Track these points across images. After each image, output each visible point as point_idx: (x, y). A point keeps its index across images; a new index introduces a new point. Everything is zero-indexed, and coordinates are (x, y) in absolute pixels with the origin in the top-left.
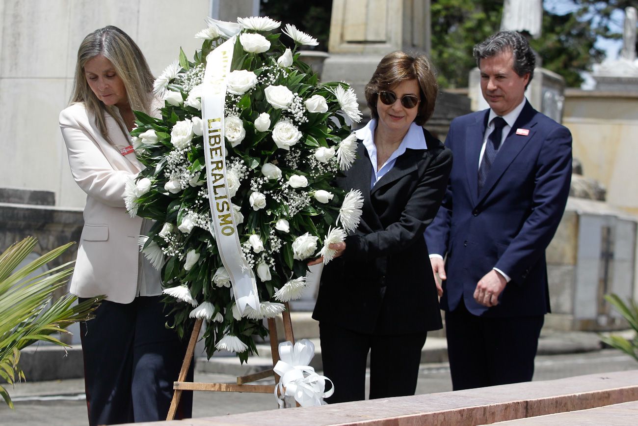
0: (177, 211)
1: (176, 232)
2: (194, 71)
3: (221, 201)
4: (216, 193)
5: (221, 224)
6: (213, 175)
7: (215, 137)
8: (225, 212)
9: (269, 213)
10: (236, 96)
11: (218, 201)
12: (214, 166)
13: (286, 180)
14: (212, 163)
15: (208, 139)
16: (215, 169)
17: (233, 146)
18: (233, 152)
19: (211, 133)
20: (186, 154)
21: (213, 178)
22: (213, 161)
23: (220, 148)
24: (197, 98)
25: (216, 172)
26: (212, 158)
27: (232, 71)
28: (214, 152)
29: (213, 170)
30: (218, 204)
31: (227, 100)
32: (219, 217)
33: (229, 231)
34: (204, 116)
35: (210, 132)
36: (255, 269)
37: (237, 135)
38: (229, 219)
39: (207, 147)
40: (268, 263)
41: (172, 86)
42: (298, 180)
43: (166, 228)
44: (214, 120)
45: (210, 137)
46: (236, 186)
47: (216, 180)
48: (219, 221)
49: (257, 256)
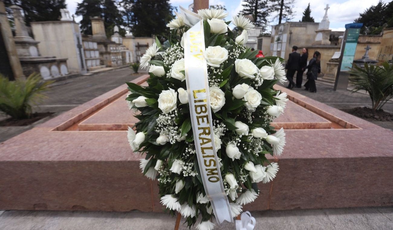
2: (172, 49)
3: (208, 159)
4: (203, 153)
5: (208, 175)
6: (200, 138)
7: (201, 106)
8: (212, 167)
10: (216, 69)
11: (206, 159)
12: (202, 131)
14: (199, 129)
15: (194, 108)
16: (203, 134)
17: (215, 111)
19: (196, 103)
21: (201, 141)
22: (200, 126)
23: (207, 117)
24: (180, 72)
25: (203, 136)
26: (199, 124)
27: (206, 47)
28: (200, 120)
29: (200, 134)
30: (205, 161)
31: (209, 73)
32: (207, 170)
33: (215, 180)
34: (189, 87)
35: (195, 101)
37: (218, 103)
39: (194, 115)
41: (154, 61)
44: (199, 91)
45: (196, 107)
47: (204, 143)
48: (207, 172)
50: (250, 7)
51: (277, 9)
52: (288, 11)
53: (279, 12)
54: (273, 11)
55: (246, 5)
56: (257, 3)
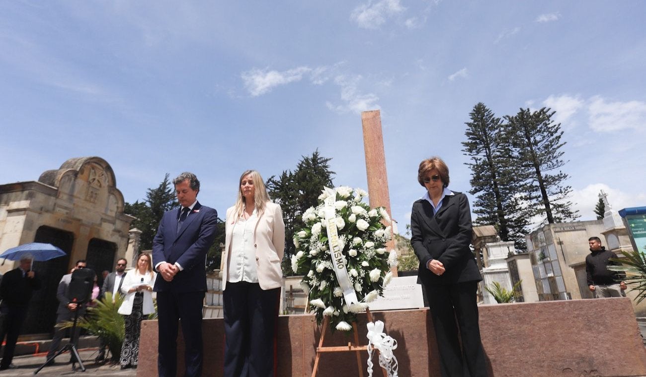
0: (316, 263)
1: (315, 273)
3: (336, 253)
4: (334, 250)
5: (337, 264)
6: (332, 242)
8: (339, 258)
9: (358, 259)
10: (339, 210)
13: (364, 245)
14: (331, 237)
15: (328, 228)
16: (333, 239)
17: (340, 229)
18: (340, 233)
20: (318, 236)
21: (332, 244)
23: (334, 231)
26: (331, 235)
27: (336, 201)
28: (332, 232)
30: (335, 255)
31: (336, 211)
32: (336, 260)
33: (341, 266)
34: (326, 219)
35: (329, 225)
36: (354, 285)
37: (342, 224)
38: (341, 261)
39: (328, 231)
40: (360, 282)
42: (369, 244)
43: (311, 272)
44: (331, 220)
46: (343, 246)
48: (337, 262)
49: (355, 278)
50: (488, 213)
51: (540, 212)
52: (563, 212)
53: (545, 216)
54: (534, 215)
55: (481, 212)
56: (499, 206)
